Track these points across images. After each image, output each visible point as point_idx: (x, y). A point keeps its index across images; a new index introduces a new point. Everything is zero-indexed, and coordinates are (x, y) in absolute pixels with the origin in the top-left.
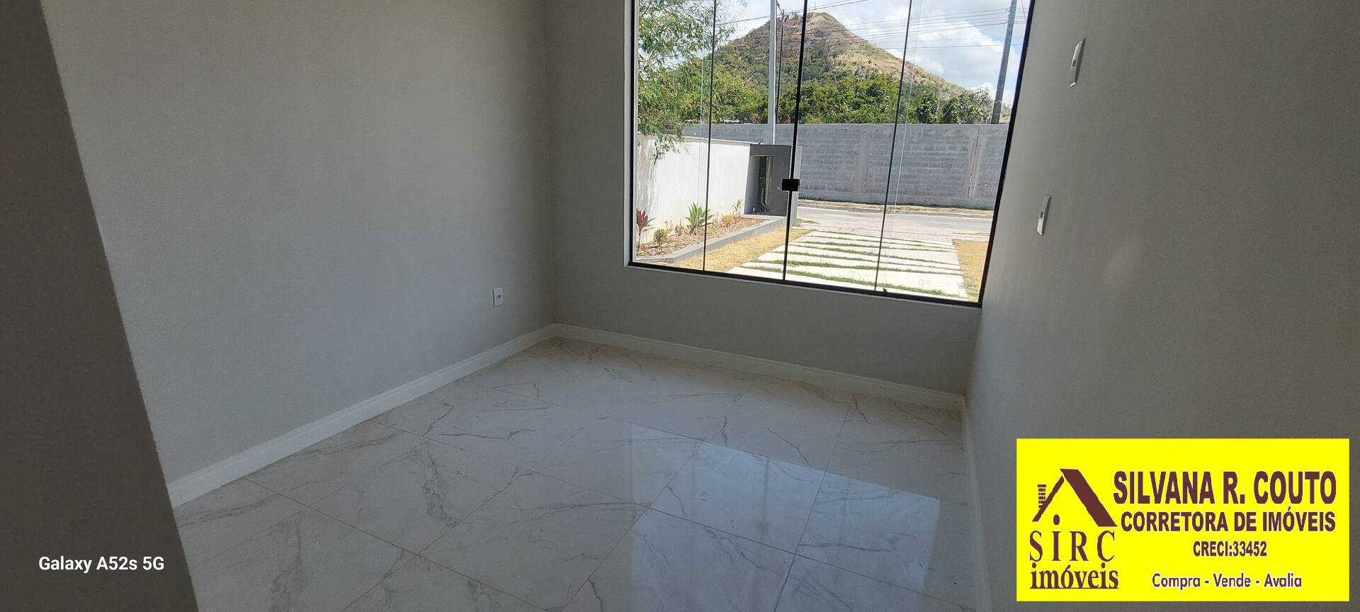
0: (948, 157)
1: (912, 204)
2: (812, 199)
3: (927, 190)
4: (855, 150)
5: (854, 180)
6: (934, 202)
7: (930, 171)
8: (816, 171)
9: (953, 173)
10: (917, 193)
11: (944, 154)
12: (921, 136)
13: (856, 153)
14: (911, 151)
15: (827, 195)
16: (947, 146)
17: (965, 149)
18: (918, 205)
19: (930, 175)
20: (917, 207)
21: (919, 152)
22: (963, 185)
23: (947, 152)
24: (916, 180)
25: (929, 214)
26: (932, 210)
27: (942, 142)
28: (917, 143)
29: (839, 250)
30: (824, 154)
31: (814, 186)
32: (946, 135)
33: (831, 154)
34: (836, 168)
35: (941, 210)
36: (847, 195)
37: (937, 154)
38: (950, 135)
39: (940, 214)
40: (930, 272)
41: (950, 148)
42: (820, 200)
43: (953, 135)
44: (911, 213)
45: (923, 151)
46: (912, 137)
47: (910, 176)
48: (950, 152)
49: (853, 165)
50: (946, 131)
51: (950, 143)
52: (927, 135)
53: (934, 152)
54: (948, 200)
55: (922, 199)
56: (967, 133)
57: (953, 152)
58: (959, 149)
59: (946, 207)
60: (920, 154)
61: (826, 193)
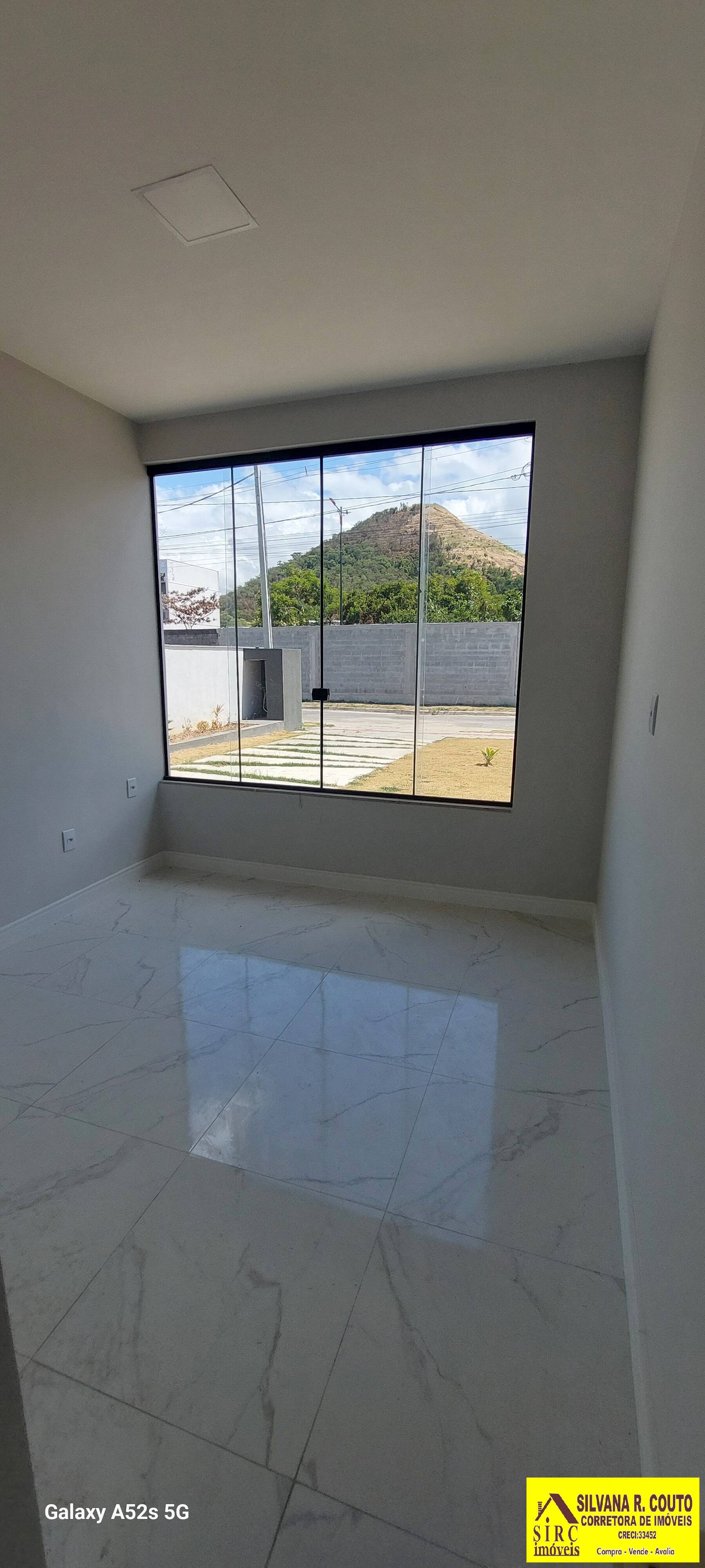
0: (491, 655)
1: (461, 705)
2: (363, 703)
3: (476, 689)
4: (401, 650)
5: (403, 681)
6: (483, 702)
7: (476, 670)
8: (364, 672)
9: (498, 671)
10: (467, 693)
11: (488, 653)
12: (464, 634)
13: (403, 654)
14: (456, 650)
15: (377, 698)
16: (490, 645)
17: (507, 647)
18: (467, 705)
19: (477, 674)
20: (465, 707)
21: (463, 650)
22: (508, 683)
23: (490, 650)
24: (463, 679)
25: (476, 714)
26: (480, 710)
27: (484, 641)
28: (461, 641)
29: (296, 750)
30: (372, 656)
31: (363, 689)
32: (489, 632)
33: (378, 655)
34: (384, 670)
35: (488, 710)
36: (397, 697)
37: (482, 653)
38: (491, 633)
39: (487, 714)
40: (349, 767)
41: (493, 646)
42: (371, 703)
43: (494, 634)
44: (458, 714)
45: (467, 650)
46: (456, 637)
47: (457, 676)
48: (493, 650)
49: (401, 666)
50: (487, 629)
51: (492, 641)
52: (470, 634)
53: (478, 650)
54: (496, 699)
55: (471, 699)
56: (508, 631)
57: (496, 650)
58: (501, 647)
59: (495, 706)
60: (465, 653)
61: (376, 695)
